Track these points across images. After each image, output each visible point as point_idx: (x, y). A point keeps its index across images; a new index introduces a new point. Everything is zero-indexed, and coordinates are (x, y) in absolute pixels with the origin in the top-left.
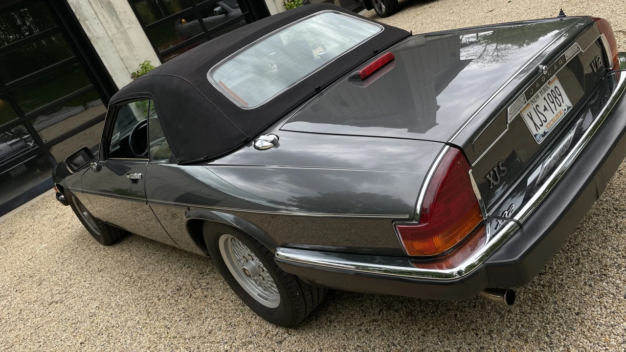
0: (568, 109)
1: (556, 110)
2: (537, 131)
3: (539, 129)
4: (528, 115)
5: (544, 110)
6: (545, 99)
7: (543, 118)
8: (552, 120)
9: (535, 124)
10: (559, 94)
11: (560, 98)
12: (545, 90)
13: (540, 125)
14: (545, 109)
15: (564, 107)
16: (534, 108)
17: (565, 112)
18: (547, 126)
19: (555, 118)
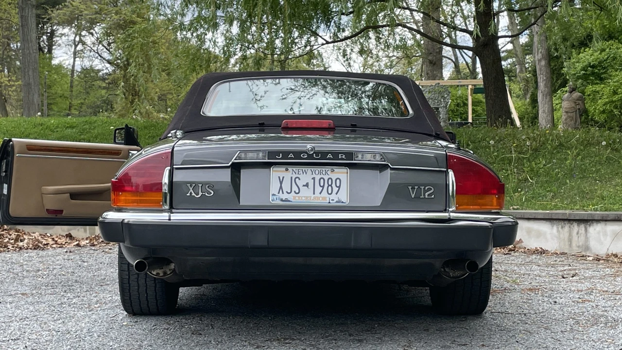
0: (337, 202)
1: (320, 193)
2: (279, 193)
3: (283, 193)
4: (279, 177)
5: (304, 186)
6: (314, 179)
7: (295, 188)
8: (307, 197)
9: (281, 188)
10: (338, 185)
11: (335, 189)
12: (320, 173)
13: (287, 192)
14: (307, 185)
15: (334, 196)
16: (292, 178)
17: (331, 201)
18: (294, 197)
19: (312, 198)
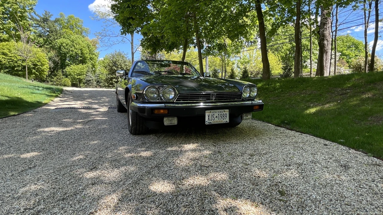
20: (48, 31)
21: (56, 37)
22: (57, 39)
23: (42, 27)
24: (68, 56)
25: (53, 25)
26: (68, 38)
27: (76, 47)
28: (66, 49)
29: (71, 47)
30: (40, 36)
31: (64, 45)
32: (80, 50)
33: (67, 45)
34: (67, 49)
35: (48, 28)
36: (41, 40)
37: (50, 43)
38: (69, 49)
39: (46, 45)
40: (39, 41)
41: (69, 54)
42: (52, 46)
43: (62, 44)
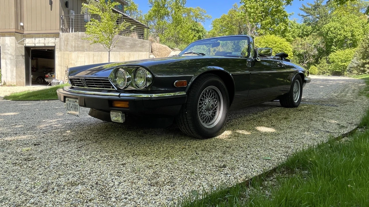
20: (317, 18)
21: (324, 22)
22: (326, 24)
23: (312, 15)
24: (335, 40)
25: (324, 10)
26: (338, 21)
27: (346, 29)
28: (333, 33)
29: (340, 31)
30: (309, 24)
31: (331, 29)
32: (351, 31)
33: (335, 29)
34: (335, 33)
35: (317, 15)
36: (310, 28)
37: (318, 30)
38: (337, 33)
39: (314, 32)
40: (307, 30)
41: (336, 39)
42: (319, 33)
43: (329, 29)
